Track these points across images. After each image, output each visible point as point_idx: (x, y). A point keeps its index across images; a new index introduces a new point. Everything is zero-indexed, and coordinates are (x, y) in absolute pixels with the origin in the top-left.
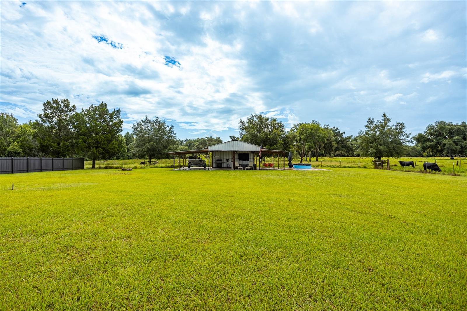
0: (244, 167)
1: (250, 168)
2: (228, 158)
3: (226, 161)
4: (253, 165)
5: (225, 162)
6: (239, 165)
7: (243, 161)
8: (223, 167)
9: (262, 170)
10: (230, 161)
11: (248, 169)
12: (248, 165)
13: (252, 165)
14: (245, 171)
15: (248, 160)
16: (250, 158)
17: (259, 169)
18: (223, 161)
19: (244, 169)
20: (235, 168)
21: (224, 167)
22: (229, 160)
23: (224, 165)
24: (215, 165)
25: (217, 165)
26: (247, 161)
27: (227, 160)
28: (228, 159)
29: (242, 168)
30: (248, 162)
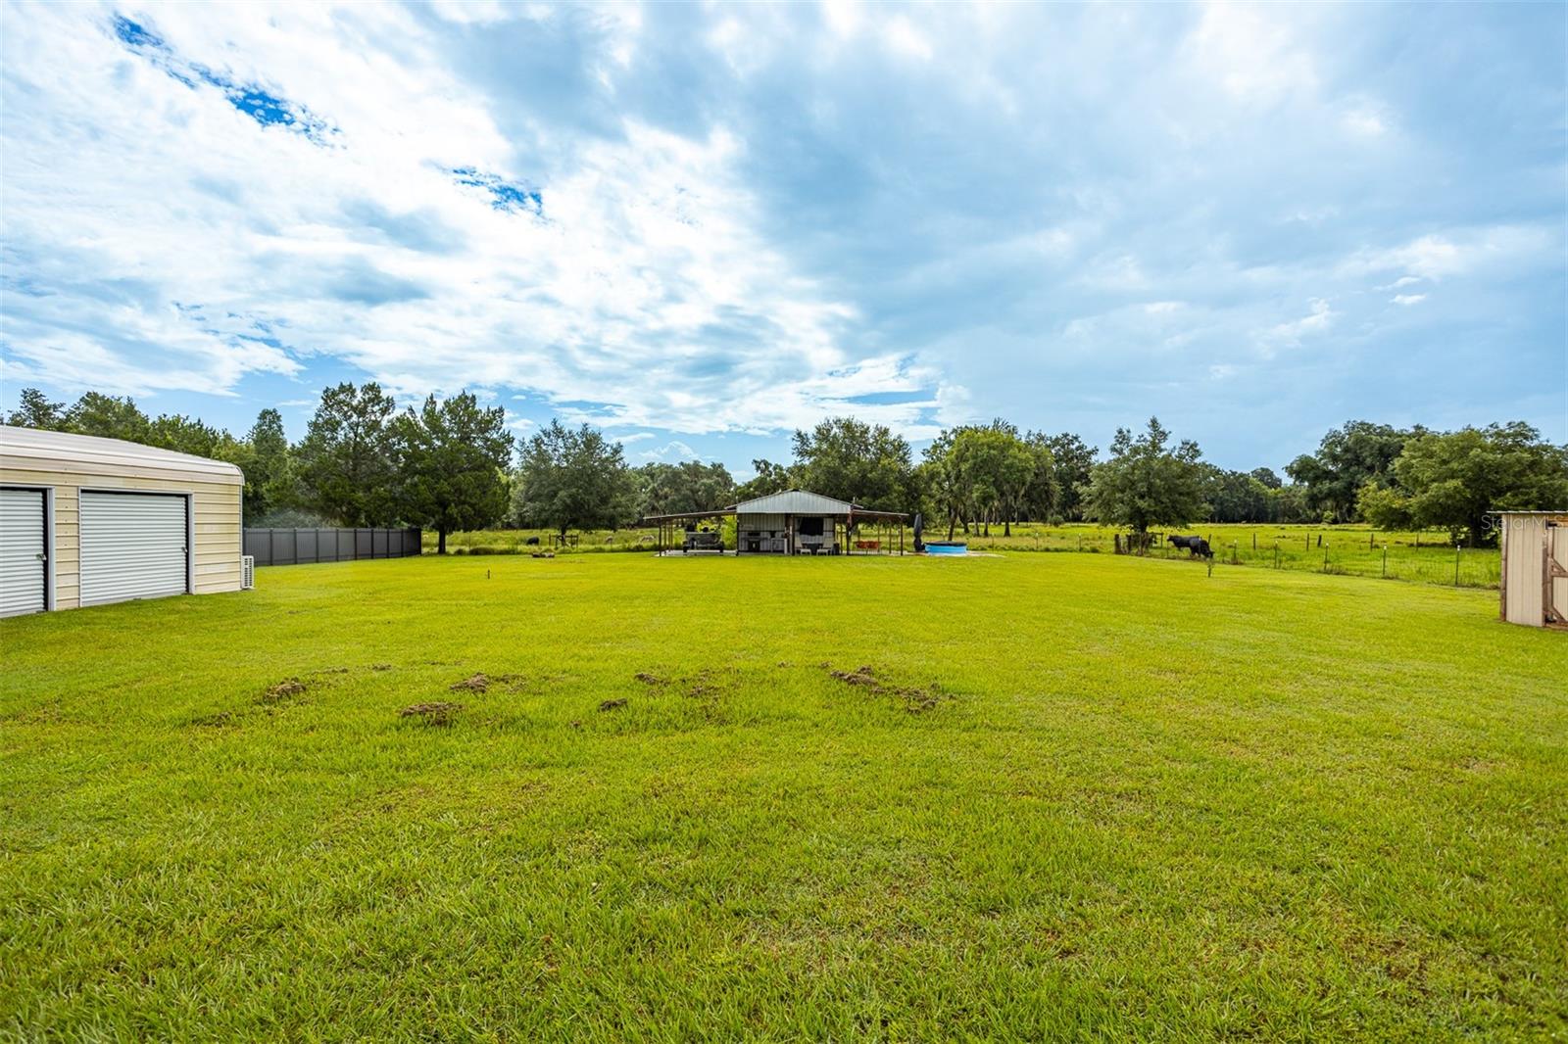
0: (814, 550)
1: (826, 551)
2: (773, 530)
3: (769, 537)
4: (835, 545)
5: (766, 539)
6: (803, 544)
7: (810, 537)
8: (761, 549)
9: (853, 555)
10: (778, 535)
11: (822, 554)
12: (822, 545)
13: (831, 546)
14: (817, 557)
15: (821, 534)
16: (824, 529)
17: (848, 554)
18: (762, 535)
19: (814, 553)
20: (795, 552)
21: (765, 549)
22: (776, 535)
23: (764, 546)
24: (744, 546)
25: (750, 544)
26: (817, 536)
27: (773, 534)
28: (775, 532)
29: (809, 551)
30: (821, 537)
